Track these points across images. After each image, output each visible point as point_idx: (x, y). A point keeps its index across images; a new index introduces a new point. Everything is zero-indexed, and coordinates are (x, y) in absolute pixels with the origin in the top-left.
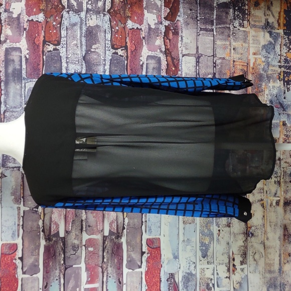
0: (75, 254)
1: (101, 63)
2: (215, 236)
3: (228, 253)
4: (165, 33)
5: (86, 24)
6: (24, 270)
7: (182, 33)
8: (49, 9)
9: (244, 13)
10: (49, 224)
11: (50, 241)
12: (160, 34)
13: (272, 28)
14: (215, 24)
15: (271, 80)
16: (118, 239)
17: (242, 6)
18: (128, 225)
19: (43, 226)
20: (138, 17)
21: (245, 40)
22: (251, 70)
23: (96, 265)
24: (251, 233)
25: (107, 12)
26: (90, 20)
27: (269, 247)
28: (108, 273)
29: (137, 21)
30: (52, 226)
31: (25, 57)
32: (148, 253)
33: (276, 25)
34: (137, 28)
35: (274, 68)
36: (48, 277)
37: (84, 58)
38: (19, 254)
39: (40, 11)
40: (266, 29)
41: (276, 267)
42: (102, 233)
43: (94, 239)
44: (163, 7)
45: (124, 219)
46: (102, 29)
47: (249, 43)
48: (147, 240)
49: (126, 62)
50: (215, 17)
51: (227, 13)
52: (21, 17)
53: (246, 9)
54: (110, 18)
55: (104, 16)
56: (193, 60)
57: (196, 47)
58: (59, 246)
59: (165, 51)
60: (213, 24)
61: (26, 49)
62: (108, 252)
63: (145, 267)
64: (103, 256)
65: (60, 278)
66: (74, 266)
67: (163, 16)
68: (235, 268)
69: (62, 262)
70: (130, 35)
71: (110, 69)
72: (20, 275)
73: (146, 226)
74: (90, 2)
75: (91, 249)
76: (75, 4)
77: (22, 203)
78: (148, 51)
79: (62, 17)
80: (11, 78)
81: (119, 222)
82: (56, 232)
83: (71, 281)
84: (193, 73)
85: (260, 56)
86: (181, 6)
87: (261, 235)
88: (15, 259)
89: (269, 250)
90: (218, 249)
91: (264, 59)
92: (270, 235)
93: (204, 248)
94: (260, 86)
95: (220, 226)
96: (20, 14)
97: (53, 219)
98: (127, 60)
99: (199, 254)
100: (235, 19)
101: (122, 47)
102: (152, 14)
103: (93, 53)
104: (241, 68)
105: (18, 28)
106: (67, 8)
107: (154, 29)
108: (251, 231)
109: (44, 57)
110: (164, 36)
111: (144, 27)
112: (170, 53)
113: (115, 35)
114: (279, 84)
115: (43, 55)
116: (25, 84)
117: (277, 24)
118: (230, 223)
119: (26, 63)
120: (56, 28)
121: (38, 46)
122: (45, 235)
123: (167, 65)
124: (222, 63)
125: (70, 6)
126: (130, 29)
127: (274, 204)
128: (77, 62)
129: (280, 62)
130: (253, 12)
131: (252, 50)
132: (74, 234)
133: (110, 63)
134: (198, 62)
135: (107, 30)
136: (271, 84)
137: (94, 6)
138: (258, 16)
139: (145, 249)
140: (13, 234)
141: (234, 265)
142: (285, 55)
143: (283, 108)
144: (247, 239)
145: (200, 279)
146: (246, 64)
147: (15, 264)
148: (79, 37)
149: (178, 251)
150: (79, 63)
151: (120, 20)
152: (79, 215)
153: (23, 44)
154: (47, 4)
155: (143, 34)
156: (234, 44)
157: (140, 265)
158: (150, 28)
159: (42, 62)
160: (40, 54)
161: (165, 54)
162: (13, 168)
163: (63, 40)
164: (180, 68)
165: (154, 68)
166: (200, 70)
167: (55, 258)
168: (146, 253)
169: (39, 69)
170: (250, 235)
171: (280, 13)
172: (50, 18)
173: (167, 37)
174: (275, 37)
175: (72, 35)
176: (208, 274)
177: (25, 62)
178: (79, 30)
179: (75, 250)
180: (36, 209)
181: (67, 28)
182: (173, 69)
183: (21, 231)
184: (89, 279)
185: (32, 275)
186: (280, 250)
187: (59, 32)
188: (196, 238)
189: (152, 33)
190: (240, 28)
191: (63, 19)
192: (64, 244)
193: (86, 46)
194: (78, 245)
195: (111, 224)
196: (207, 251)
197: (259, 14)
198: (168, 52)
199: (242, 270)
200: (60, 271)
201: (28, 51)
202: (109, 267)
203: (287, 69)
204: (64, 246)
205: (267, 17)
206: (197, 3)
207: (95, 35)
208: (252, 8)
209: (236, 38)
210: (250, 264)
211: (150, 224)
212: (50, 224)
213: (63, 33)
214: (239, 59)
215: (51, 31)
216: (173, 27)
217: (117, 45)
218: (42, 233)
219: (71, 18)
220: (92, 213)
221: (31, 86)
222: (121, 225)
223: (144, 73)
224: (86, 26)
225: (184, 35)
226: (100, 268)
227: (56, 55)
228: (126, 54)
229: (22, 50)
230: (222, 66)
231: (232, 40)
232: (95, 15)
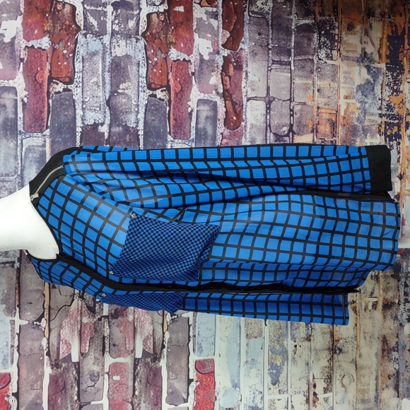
0: (93, 386)
1: (133, 110)
2: (290, 354)
3: (308, 377)
4: (223, 67)
5: (111, 53)
7: (247, 67)
8: (57, 31)
9: (332, 40)
10: (56, 344)
11: (58, 368)
12: (216, 69)
13: (370, 62)
14: (293, 55)
15: (368, 135)
16: (154, 362)
17: (330, 29)
18: (170, 342)
19: (48, 348)
20: (186, 44)
21: (334, 77)
22: (342, 120)
23: (123, 400)
24: (339, 349)
25: (142, 36)
26: (117, 48)
27: (362, 368)
29: (183, 50)
30: (61, 347)
31: (22, 100)
32: (197, 381)
33: (376, 57)
34: (184, 59)
35: (372, 118)
37: (108, 102)
38: (13, 388)
39: (45, 33)
40: (363, 62)
41: (372, 394)
42: (133, 355)
43: (121, 363)
44: (221, 30)
45: (164, 333)
46: (134, 61)
47: (339, 82)
48: (196, 362)
49: (168, 108)
50: (293, 44)
51: (310, 39)
52: (16, 42)
53: (335, 34)
54: (145, 45)
55: (137, 42)
56: (261, 105)
57: (266, 87)
58: (71, 375)
59: (223, 93)
60: (290, 55)
61: (23, 89)
62: (140, 381)
63: (193, 400)
64: (134, 387)
66: (92, 403)
67: (220, 43)
68: (316, 398)
69: (76, 398)
70: (174, 69)
71: (145, 118)
73: (194, 343)
74: (117, 22)
75: (116, 378)
76: (95, 23)
77: (17, 314)
78: (199, 93)
79: (76, 43)
80: (2, 132)
81: (157, 338)
82: (67, 355)
84: (262, 125)
85: (354, 101)
86: (246, 28)
87: (352, 350)
88: (8, 396)
89: (363, 372)
90: (293, 372)
91: (360, 104)
92: (364, 350)
93: (274, 371)
94: (353, 142)
95: (297, 340)
96: (15, 38)
97: (62, 337)
98: (170, 106)
99: (268, 379)
100: (320, 48)
101: (162, 87)
102: (205, 40)
103: (121, 96)
104: (327, 118)
105: (11, 58)
106: (84, 29)
107: (208, 61)
108: (338, 345)
109: (50, 101)
110: (222, 71)
111: (194, 58)
112: (231, 96)
113: (152, 70)
114: (379, 140)
115: (48, 98)
116: (22, 141)
117: (378, 56)
118: (310, 336)
119: (23, 109)
120: (67, 59)
121: (41, 85)
122: (51, 361)
123: (227, 113)
124: (301, 110)
125: (88, 27)
126: (174, 61)
127: (370, 307)
128: (98, 109)
129: (380, 109)
130: (345, 38)
131: (343, 93)
132: (92, 357)
133: (146, 110)
134: (268, 109)
135: (141, 62)
136: (368, 140)
137: (122, 26)
138: (352, 44)
140: (4, 359)
141: (315, 394)
142: (387, 99)
144: (332, 356)
146: (335, 112)
147: (7, 403)
148: (100, 72)
149: (239, 376)
150: (100, 109)
151: (159, 48)
152: (100, 329)
153: (19, 82)
154: (54, 23)
155: (192, 69)
156: (318, 83)
157: (186, 398)
158: (202, 60)
159: (46, 108)
160: (44, 97)
161: (224, 97)
162: (4, 263)
163: (78, 77)
164: (244, 117)
165: (207, 118)
166: (272, 121)
167: (65, 392)
168: (195, 380)
169: (43, 119)
170: (338, 351)
171: (381, 40)
172: (58, 44)
173: (226, 73)
174: (375, 74)
175: (91, 68)
176: (280, 407)
177: (21, 108)
178: (100, 62)
179: (93, 381)
180: (38, 323)
181: (83, 59)
182: (235, 118)
183: (16, 355)
186: (377, 371)
187: (71, 64)
188: (264, 358)
189: (205, 67)
190: (327, 61)
191: (78, 45)
192: (78, 373)
193: (111, 86)
194: (98, 373)
195: (145, 342)
196: (279, 376)
197: (353, 41)
198: (227, 94)
199: (326, 400)
201: (27, 93)
202: (142, 402)
203: (390, 119)
204: (79, 375)
205: (365, 45)
206: (268, 24)
207: (124, 69)
208: (344, 33)
209: (322, 75)
210: (336, 392)
211: (200, 340)
212: (59, 344)
213: (78, 66)
214: (325, 105)
215: (59, 63)
216: (235, 59)
217: (155, 84)
218: (46, 358)
219: (89, 45)
220: (118, 326)
221: (31, 144)
222: (159, 343)
223: (193, 124)
224: (111, 56)
225: (249, 69)
226: (130, 405)
227: (68, 98)
228: (167, 97)
229: (18, 91)
230: (301, 114)
231: (316, 78)
232: (124, 41)
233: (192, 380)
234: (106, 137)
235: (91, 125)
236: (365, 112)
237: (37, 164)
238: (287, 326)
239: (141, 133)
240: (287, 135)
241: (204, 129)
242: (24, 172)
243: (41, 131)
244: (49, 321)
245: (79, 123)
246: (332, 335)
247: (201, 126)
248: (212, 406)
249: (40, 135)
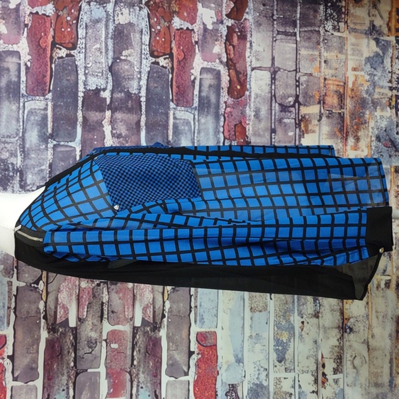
0: (91, 353)
1: (135, 77)
2: (297, 330)
3: (316, 356)
4: (226, 36)
5: (114, 20)
6: (16, 375)
7: (251, 37)
9: (339, 12)
10: (53, 307)
11: (54, 332)
12: (220, 38)
13: (379, 34)
14: (298, 26)
15: (378, 107)
16: (154, 331)
17: (337, 2)
18: (170, 311)
19: (45, 311)
20: (189, 13)
21: (341, 49)
22: (350, 92)
23: (121, 369)
24: (349, 328)
25: (145, 4)
26: (120, 15)
27: (375, 349)
28: (139, 382)
29: (187, 19)
30: (58, 311)
31: (26, 64)
32: (198, 354)
33: (385, 30)
34: (188, 28)
35: (382, 91)
36: (50, 386)
37: (111, 69)
38: (9, 350)
40: (371, 35)
41: (385, 379)
42: (132, 323)
43: (120, 331)
45: (164, 302)
46: (137, 29)
47: (347, 54)
48: (197, 334)
49: (170, 76)
50: (298, 15)
51: (316, 11)
52: (21, 8)
53: (342, 6)
54: (148, 13)
55: (140, 10)
56: (266, 76)
57: (271, 57)
58: (68, 340)
59: (227, 62)
60: (295, 26)
61: (27, 54)
62: (139, 350)
63: (194, 374)
64: (133, 356)
65: (68, 388)
66: (89, 370)
67: (224, 13)
68: (325, 378)
69: (72, 364)
70: (177, 38)
71: (147, 85)
72: (9, 382)
73: (195, 314)
75: (114, 346)
77: (15, 275)
78: (202, 61)
79: (80, 10)
80: (4, 95)
81: (157, 307)
82: (64, 319)
83: (84, 393)
84: (267, 95)
85: (362, 73)
87: (364, 330)
89: (376, 354)
90: (301, 350)
91: (369, 77)
92: (377, 331)
93: (280, 348)
94: (362, 115)
95: (305, 316)
96: (20, 4)
97: (60, 300)
98: (172, 73)
99: (273, 356)
100: (327, 20)
101: (164, 54)
102: (208, 10)
103: (124, 63)
104: (335, 89)
105: (15, 23)
107: (212, 30)
108: (349, 324)
109: (53, 66)
110: (226, 40)
111: (198, 27)
112: (234, 65)
113: (155, 38)
114: (389, 113)
115: (51, 63)
116: (24, 104)
117: (387, 29)
118: (318, 313)
119: (26, 73)
120: (70, 25)
121: (45, 50)
122: (48, 324)
123: (230, 81)
124: (308, 81)
126: (177, 30)
127: (383, 285)
128: (100, 74)
129: (390, 81)
130: (352, 10)
131: (351, 64)
132: (90, 323)
133: (148, 77)
134: (273, 79)
135: (144, 30)
136: (378, 113)
138: (360, 17)
139: (194, 347)
141: (324, 374)
142: (398, 72)
143: (395, 147)
144: (343, 335)
145: (275, 393)
146: (342, 84)
147: (2, 366)
148: (103, 39)
149: (242, 351)
150: (102, 75)
151: (163, 17)
152: (99, 295)
153: (23, 47)
155: (195, 38)
156: (325, 54)
157: (186, 370)
158: (205, 29)
159: (49, 73)
160: (47, 61)
161: (227, 66)
163: (81, 43)
164: (248, 86)
165: (210, 86)
166: (277, 91)
167: (61, 357)
168: (196, 353)
169: (45, 83)
170: (348, 330)
171: (390, 13)
172: (62, 11)
173: (230, 43)
174: (385, 47)
175: (94, 35)
176: (286, 386)
177: (24, 72)
178: (104, 29)
179: (90, 347)
180: (36, 286)
181: (86, 26)
182: (239, 87)
183: (13, 317)
184: (112, 390)
185: (26, 383)
186: (391, 354)
187: (74, 31)
188: (269, 333)
189: (208, 36)
190: (334, 33)
191: (81, 13)
192: (75, 338)
193: (114, 52)
194: (96, 339)
195: (145, 310)
196: (285, 353)
197: (360, 14)
198: (230, 63)
199: (336, 381)
200: (69, 377)
201: (30, 57)
202: (141, 372)
204: (76, 341)
205: (373, 18)
207: (126, 36)
208: (351, 5)
209: (328, 46)
210: (347, 374)
211: (202, 310)
212: (56, 308)
213: (81, 32)
214: (333, 76)
215: (63, 30)
216: (239, 29)
217: (157, 51)
218: (43, 321)
219: (93, 12)
220: (117, 292)
221: (33, 107)
222: (159, 313)
223: (196, 92)
224: (114, 23)
225: (253, 39)
226: (128, 374)
227: (71, 63)
228: (170, 65)
229: (21, 55)
230: (307, 85)
231: (323, 49)
232: (127, 9)
233: (193, 352)
234: (108, 102)
235: (92, 90)
236: (374, 85)
237: (39, 127)
238: (293, 302)
239: (143, 99)
240: (293, 106)
241: (208, 97)
242: (26, 135)
243: (44, 95)
244: (47, 284)
245: (81, 88)
246: (342, 313)
247: (204, 94)
248: (214, 381)
249: (42, 98)
